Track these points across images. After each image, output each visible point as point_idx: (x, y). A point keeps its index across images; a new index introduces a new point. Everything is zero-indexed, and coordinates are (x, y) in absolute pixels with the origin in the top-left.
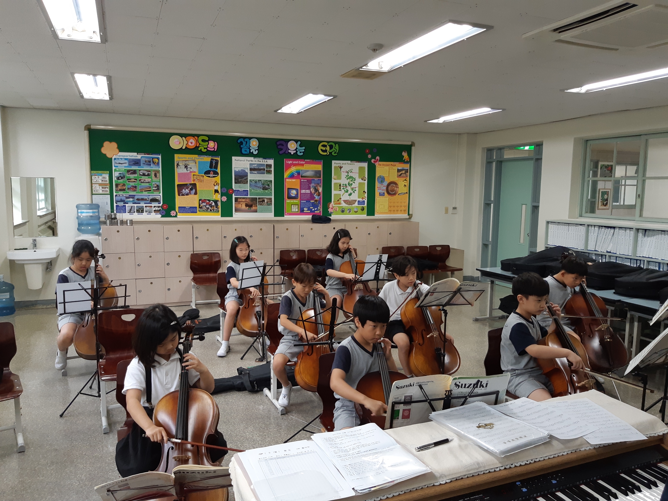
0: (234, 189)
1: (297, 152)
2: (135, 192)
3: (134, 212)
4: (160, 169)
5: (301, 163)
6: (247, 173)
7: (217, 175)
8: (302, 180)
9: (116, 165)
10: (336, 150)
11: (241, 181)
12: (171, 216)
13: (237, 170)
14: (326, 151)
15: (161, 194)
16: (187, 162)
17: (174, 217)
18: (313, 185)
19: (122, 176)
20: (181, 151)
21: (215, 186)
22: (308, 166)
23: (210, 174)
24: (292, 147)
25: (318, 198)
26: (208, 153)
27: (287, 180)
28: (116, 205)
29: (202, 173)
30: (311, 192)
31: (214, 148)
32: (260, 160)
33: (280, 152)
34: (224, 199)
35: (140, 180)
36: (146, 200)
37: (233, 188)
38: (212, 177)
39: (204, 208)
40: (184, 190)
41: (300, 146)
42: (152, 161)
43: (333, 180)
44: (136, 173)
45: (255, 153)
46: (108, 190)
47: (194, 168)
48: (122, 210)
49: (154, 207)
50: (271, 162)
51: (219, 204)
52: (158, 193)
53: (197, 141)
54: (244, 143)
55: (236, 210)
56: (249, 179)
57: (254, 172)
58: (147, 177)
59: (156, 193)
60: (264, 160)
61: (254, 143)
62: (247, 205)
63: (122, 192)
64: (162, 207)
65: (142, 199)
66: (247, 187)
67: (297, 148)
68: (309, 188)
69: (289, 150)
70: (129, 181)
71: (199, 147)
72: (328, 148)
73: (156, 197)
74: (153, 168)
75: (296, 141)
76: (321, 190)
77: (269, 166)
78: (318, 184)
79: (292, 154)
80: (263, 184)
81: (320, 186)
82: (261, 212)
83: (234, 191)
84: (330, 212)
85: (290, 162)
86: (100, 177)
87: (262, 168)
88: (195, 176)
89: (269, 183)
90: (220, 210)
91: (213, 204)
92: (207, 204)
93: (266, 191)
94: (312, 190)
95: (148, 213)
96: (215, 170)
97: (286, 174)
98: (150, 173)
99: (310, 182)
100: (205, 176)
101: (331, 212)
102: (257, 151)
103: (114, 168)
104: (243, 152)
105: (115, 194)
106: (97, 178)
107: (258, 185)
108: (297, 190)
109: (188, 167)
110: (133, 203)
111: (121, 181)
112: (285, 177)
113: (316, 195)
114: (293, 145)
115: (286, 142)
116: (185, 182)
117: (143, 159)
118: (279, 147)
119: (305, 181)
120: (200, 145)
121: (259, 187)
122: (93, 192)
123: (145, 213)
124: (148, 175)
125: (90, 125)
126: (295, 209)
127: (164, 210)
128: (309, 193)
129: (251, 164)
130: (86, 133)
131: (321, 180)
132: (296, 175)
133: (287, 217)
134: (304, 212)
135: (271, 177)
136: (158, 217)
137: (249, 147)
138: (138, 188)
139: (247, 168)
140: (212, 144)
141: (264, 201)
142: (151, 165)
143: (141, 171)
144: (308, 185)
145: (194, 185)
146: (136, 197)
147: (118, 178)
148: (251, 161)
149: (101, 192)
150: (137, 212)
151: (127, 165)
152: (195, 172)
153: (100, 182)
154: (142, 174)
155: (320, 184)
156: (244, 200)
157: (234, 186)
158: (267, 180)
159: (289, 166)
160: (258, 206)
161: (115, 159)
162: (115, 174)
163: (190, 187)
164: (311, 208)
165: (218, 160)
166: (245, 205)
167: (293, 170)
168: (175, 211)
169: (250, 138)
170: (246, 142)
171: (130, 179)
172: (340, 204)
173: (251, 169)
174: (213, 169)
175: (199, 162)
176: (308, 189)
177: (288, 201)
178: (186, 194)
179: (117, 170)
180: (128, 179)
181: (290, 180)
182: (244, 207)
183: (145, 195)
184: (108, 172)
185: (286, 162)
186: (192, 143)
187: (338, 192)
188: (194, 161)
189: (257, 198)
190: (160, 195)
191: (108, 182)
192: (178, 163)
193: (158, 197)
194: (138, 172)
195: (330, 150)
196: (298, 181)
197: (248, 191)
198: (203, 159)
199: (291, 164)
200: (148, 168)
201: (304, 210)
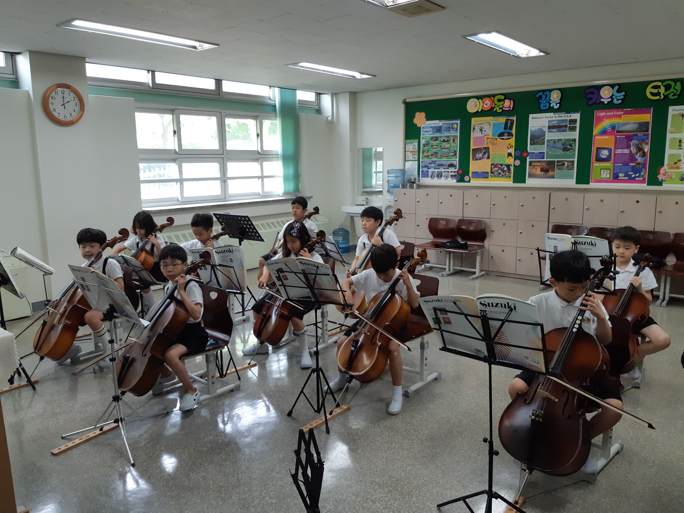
0: (529, 152)
1: (612, 99)
2: (436, 158)
3: (435, 177)
4: (458, 134)
5: (618, 113)
6: (545, 132)
7: (511, 137)
8: (618, 137)
9: (424, 133)
10: (675, 91)
11: (537, 141)
12: (465, 182)
13: (534, 130)
14: (658, 94)
15: (458, 159)
16: (482, 125)
17: (467, 182)
18: (634, 142)
19: (427, 143)
20: (477, 114)
21: (509, 148)
22: (628, 117)
23: (504, 136)
24: (606, 94)
25: (641, 160)
26: (504, 113)
27: (597, 137)
28: (422, 171)
29: (496, 136)
30: (631, 151)
31: (509, 107)
32: (561, 115)
33: (588, 102)
34: (518, 163)
35: (441, 146)
36: (445, 165)
37: (528, 150)
38: (505, 140)
39: (496, 173)
40: (477, 154)
41: (618, 91)
42: (451, 128)
43: (668, 133)
44: (438, 140)
45: (556, 107)
46: (417, 157)
47: (489, 131)
48: (425, 175)
49: (451, 172)
50: (577, 116)
51: (512, 168)
52: (455, 158)
53: (493, 101)
54: (544, 97)
55: (530, 176)
56: (546, 139)
57: (553, 130)
58: (446, 143)
59: (453, 159)
60: (566, 115)
61: (555, 96)
62: (542, 170)
63: (426, 158)
64: (458, 172)
65: (442, 165)
66: (544, 149)
67: (613, 95)
68: (628, 147)
69: (602, 98)
70: (432, 148)
71: (494, 107)
72: (662, 90)
73: (453, 162)
74: (452, 133)
75: (612, 86)
76: (647, 148)
77: (574, 121)
78: (643, 141)
79: (606, 103)
80: (564, 144)
81: (647, 144)
82: (560, 177)
83: (528, 154)
84: (660, 179)
85: (602, 114)
86: (412, 146)
87: (564, 124)
88: (489, 140)
89: (571, 142)
90: (512, 175)
91: (506, 169)
92: (499, 168)
93: (568, 153)
94: (633, 149)
95: (445, 178)
96: (509, 131)
97: (596, 131)
98: (449, 139)
99: (629, 138)
100: (498, 138)
101: (662, 180)
102: (558, 105)
103: (422, 136)
104: (542, 108)
105: (421, 160)
106: (409, 146)
107: (558, 146)
108: (610, 150)
109: (483, 130)
110: (435, 169)
111: (426, 148)
112: (594, 134)
113: (640, 156)
114: (606, 92)
115: (597, 89)
116: (479, 146)
117: (444, 126)
118: (588, 96)
119: (622, 137)
120: (496, 106)
121: (558, 148)
122: (406, 159)
123: (443, 178)
124: (448, 141)
125: (406, 99)
126: (606, 175)
127: (459, 175)
128: (628, 154)
129: (550, 121)
130: (403, 107)
131: (648, 135)
132: (610, 130)
133: (592, 185)
134: (619, 178)
135: (575, 135)
136: (453, 182)
137: (549, 101)
138: (439, 155)
139: (546, 126)
140: (507, 103)
141: (564, 164)
142: (450, 131)
143: (442, 138)
144: (627, 142)
145: (487, 149)
146: (437, 163)
147: (424, 146)
148: (551, 117)
149: (411, 159)
150: (437, 177)
151: (431, 132)
152: (489, 135)
153: (411, 150)
154: (442, 140)
155: (647, 141)
156: (539, 163)
157: (530, 148)
158: (569, 139)
159: (600, 119)
160: (556, 170)
161: (423, 128)
162: (423, 142)
163: (484, 151)
164: (629, 173)
165: (513, 120)
166: (539, 169)
167: (606, 124)
168: (469, 176)
169: (551, 91)
170: (546, 96)
171: (433, 146)
172: (678, 168)
173: (550, 127)
174: (508, 131)
175: (493, 124)
176: (626, 148)
177: (596, 164)
178: (479, 159)
179: (424, 138)
180: (432, 146)
181: (601, 137)
182: (538, 171)
183: (444, 161)
184: (417, 140)
185: (596, 114)
186: (487, 104)
187: (675, 151)
188: (489, 123)
189: (555, 161)
190: (456, 161)
191: (417, 150)
192: (474, 126)
193: (454, 163)
194: (439, 138)
195: (666, 91)
196: (613, 137)
197: (544, 153)
198: (498, 120)
199: (604, 117)
200: (448, 134)
201: (618, 176)
